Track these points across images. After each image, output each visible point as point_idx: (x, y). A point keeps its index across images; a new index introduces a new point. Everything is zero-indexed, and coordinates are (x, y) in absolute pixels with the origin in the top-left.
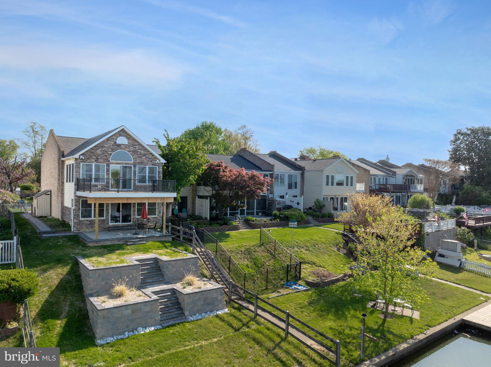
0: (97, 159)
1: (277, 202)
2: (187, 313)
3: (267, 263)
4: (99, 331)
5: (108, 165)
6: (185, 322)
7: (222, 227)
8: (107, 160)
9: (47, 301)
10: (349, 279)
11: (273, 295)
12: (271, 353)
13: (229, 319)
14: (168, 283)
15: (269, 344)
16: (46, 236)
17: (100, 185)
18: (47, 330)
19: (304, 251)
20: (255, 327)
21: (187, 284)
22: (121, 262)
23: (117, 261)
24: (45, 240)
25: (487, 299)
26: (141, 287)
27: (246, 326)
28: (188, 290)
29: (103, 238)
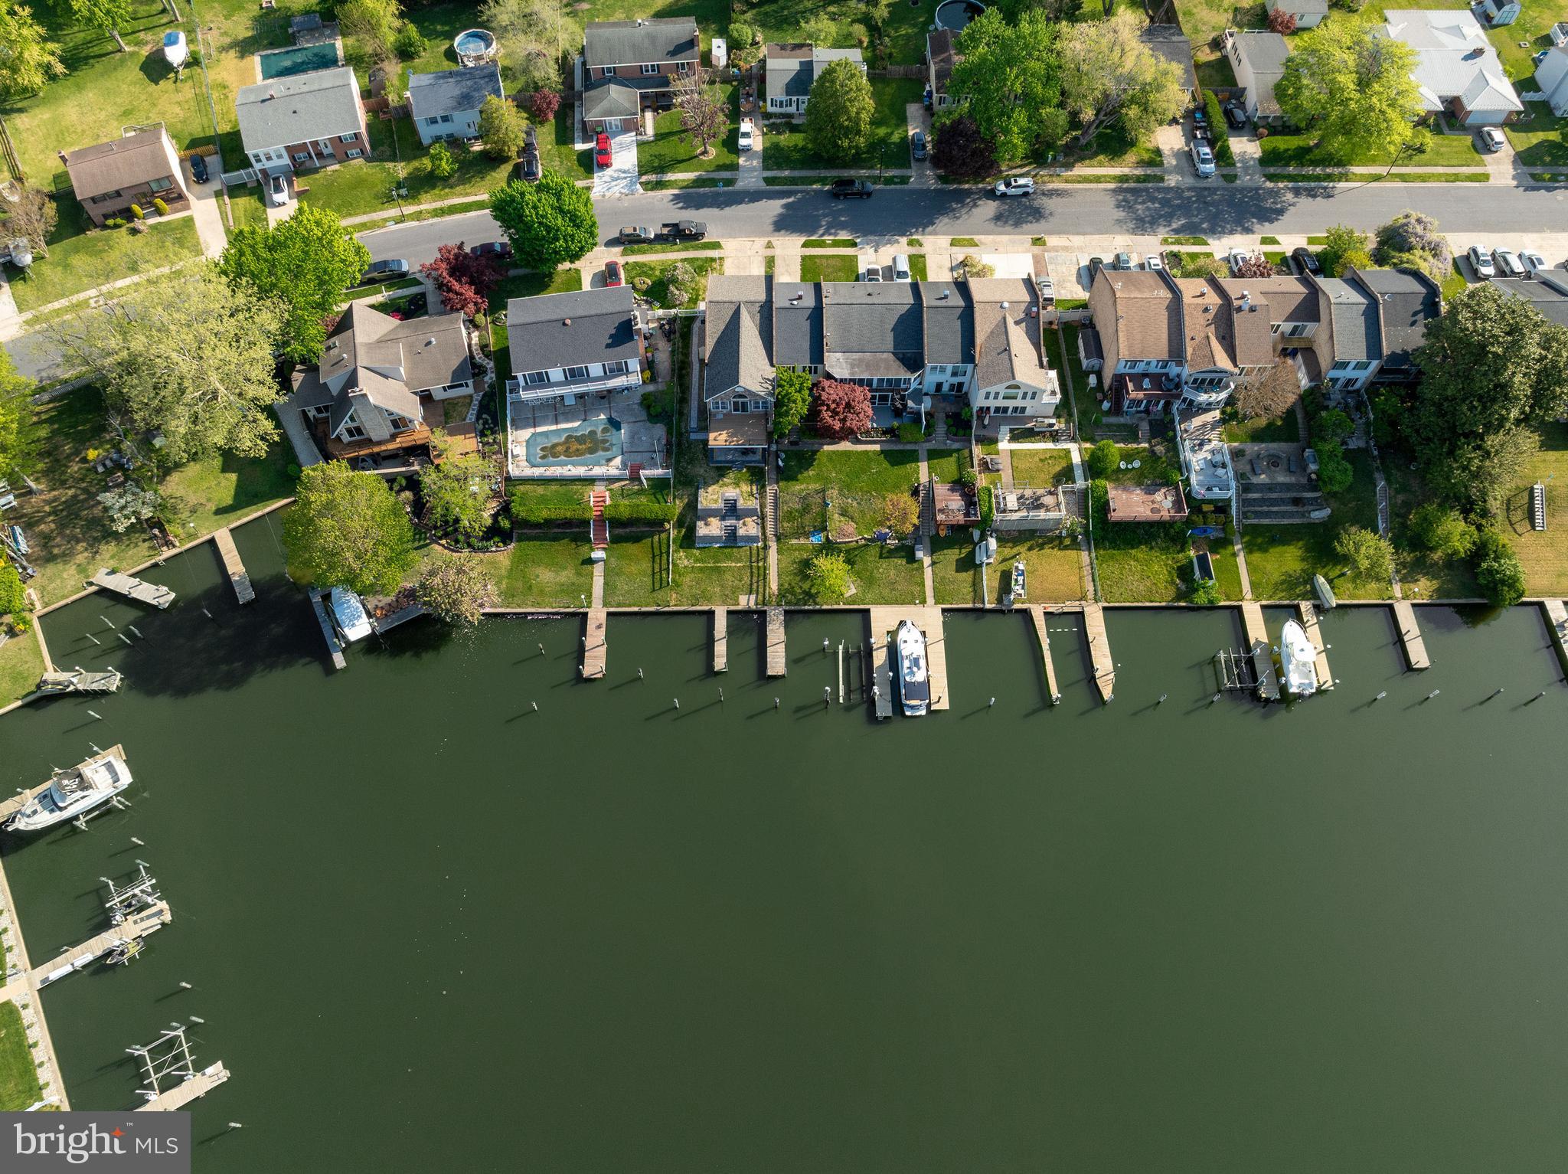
0: (722, 399)
2: (738, 541)
3: (813, 511)
4: (697, 541)
6: (734, 547)
7: (822, 440)
8: (729, 400)
9: (682, 514)
10: (863, 542)
11: (794, 541)
12: (751, 584)
13: (754, 552)
14: (738, 518)
15: (755, 579)
16: (693, 436)
17: (725, 411)
18: (679, 532)
19: (855, 504)
20: (761, 564)
21: (744, 524)
22: (716, 501)
23: (715, 497)
24: (690, 443)
25: (920, 603)
26: (723, 518)
27: (758, 562)
28: (741, 532)
29: (719, 459)
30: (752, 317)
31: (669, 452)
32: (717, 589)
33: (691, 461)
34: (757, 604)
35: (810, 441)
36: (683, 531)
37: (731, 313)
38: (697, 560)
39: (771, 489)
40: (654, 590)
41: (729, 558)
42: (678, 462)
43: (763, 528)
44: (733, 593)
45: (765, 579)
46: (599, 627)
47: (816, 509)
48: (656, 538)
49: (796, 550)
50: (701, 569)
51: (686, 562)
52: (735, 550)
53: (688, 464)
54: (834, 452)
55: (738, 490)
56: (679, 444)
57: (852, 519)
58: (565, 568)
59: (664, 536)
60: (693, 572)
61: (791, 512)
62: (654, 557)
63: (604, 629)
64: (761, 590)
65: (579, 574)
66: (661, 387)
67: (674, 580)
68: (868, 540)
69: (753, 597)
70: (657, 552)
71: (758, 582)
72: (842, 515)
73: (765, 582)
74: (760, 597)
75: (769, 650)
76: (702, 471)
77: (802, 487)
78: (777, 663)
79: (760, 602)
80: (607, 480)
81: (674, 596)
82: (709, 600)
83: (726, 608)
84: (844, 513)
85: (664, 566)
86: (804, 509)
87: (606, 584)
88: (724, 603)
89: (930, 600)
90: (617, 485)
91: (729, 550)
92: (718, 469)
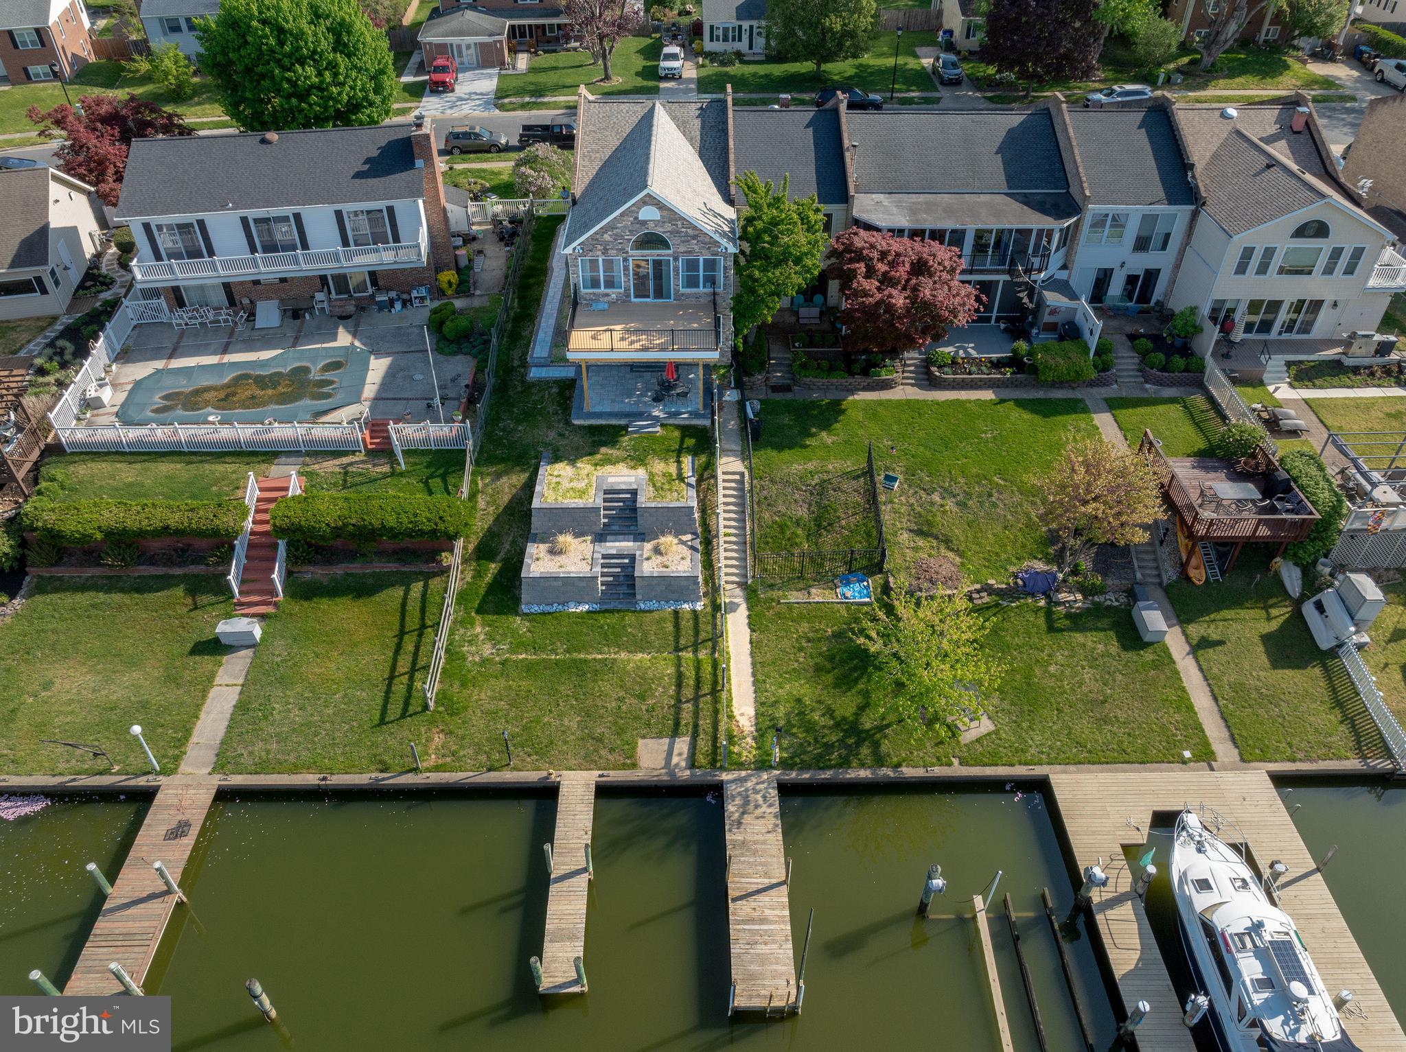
0: (605, 249)
1: (1048, 310)
2: (638, 597)
3: (843, 522)
4: (525, 597)
5: (625, 260)
6: (628, 611)
7: (851, 380)
8: (623, 251)
9: (489, 529)
10: (987, 599)
11: (794, 597)
12: (677, 707)
13: (687, 624)
14: (641, 537)
15: (688, 692)
16: (535, 373)
17: (613, 293)
18: (478, 575)
19: (950, 505)
20: (703, 654)
21: (657, 551)
22: (582, 493)
23: (581, 485)
24: (528, 387)
25: (1197, 758)
26: (600, 538)
27: (696, 647)
28: (648, 567)
29: (598, 409)
30: (682, 126)
31: (472, 401)
32: (572, 722)
33: (528, 416)
34: (692, 764)
35: (820, 381)
36: (493, 568)
37: (635, 120)
38: (518, 646)
39: (729, 465)
40: (382, 722)
41: (614, 638)
42: (492, 421)
43: (709, 564)
44: (620, 732)
45: (715, 692)
46: (178, 832)
47: (849, 520)
48: (417, 588)
49: (801, 617)
50: (529, 669)
51: (487, 650)
52: (629, 619)
53: (518, 422)
54: (880, 403)
55: (641, 472)
56: (502, 390)
57: (947, 542)
58: (132, 663)
59: (435, 583)
60: (503, 674)
61: (782, 528)
62: (402, 633)
63: (189, 841)
64: (705, 723)
65: (172, 679)
66: (476, 302)
67: (442, 698)
68: (1000, 593)
69: (682, 745)
70: (412, 623)
71: (696, 699)
72: (920, 533)
73: (716, 700)
74: (704, 744)
75: (738, 910)
76: (552, 435)
77: (810, 466)
78: (763, 960)
79: (702, 759)
80: (308, 454)
81: (438, 739)
82: (542, 752)
83: (591, 777)
84: (923, 530)
85: (422, 662)
86: (818, 522)
87: (242, 707)
88: (588, 762)
89: (1224, 750)
90: (331, 466)
91: (612, 619)
92: (592, 430)
